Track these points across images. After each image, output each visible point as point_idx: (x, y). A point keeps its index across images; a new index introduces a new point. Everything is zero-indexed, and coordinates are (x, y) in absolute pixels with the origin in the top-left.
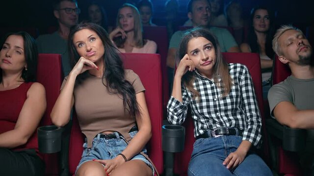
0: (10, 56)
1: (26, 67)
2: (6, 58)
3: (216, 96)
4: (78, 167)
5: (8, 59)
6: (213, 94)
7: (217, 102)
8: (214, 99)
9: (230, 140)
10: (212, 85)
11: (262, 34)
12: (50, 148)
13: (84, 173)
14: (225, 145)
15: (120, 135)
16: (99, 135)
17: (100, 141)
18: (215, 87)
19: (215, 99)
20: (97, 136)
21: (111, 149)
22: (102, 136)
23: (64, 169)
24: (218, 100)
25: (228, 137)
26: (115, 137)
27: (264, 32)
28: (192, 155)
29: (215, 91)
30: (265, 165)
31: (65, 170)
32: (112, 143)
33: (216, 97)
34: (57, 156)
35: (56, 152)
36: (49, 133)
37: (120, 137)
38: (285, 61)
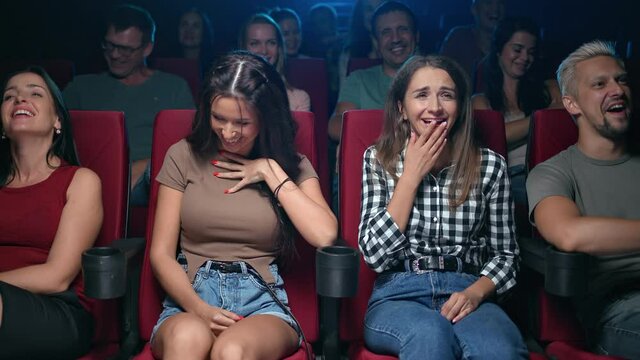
3: (438, 212)
4: (156, 328)
6: (433, 208)
7: (438, 225)
8: (432, 219)
9: (444, 281)
10: (435, 188)
12: (106, 290)
13: (172, 332)
14: (433, 290)
15: (249, 266)
16: (209, 263)
17: (210, 275)
18: (438, 195)
20: (204, 265)
21: (226, 292)
22: (214, 267)
23: (128, 333)
24: (441, 222)
25: (441, 274)
26: (238, 270)
28: (370, 301)
29: (438, 203)
30: (507, 318)
31: (132, 333)
32: (231, 280)
33: (438, 215)
34: (117, 305)
35: (117, 296)
36: (104, 261)
37: (249, 272)
38: (573, 108)
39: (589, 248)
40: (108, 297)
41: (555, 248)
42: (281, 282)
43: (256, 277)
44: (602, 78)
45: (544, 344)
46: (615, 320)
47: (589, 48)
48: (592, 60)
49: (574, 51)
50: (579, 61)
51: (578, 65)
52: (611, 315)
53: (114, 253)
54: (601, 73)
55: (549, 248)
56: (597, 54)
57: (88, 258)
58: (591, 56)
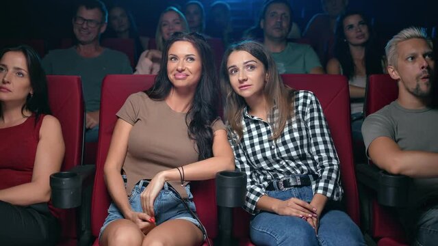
0: (8, 82)
1: (31, 93)
2: (4, 86)
3: (273, 142)
4: (103, 228)
5: (7, 86)
6: (270, 140)
7: (276, 150)
9: (303, 194)
10: (268, 127)
11: (359, 47)
12: (67, 202)
15: (170, 185)
16: (142, 182)
17: (142, 190)
19: (273, 147)
20: (138, 184)
22: (145, 185)
23: (84, 231)
24: (277, 147)
25: (300, 189)
27: (363, 45)
31: (86, 232)
33: (274, 144)
34: (76, 213)
35: (75, 206)
36: (66, 182)
37: (169, 189)
38: (394, 75)
39: (409, 172)
40: (69, 207)
41: (385, 172)
42: (192, 197)
43: (174, 192)
44: (414, 54)
45: (376, 240)
46: (428, 223)
47: (407, 33)
48: (408, 41)
49: (396, 34)
50: (399, 41)
51: (399, 44)
52: (426, 219)
53: (73, 176)
54: (414, 51)
55: (380, 172)
56: (412, 37)
57: (54, 179)
58: (408, 38)
